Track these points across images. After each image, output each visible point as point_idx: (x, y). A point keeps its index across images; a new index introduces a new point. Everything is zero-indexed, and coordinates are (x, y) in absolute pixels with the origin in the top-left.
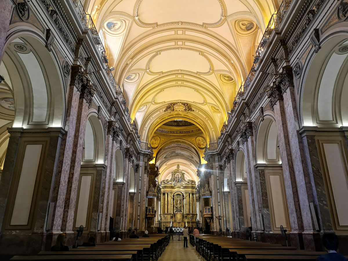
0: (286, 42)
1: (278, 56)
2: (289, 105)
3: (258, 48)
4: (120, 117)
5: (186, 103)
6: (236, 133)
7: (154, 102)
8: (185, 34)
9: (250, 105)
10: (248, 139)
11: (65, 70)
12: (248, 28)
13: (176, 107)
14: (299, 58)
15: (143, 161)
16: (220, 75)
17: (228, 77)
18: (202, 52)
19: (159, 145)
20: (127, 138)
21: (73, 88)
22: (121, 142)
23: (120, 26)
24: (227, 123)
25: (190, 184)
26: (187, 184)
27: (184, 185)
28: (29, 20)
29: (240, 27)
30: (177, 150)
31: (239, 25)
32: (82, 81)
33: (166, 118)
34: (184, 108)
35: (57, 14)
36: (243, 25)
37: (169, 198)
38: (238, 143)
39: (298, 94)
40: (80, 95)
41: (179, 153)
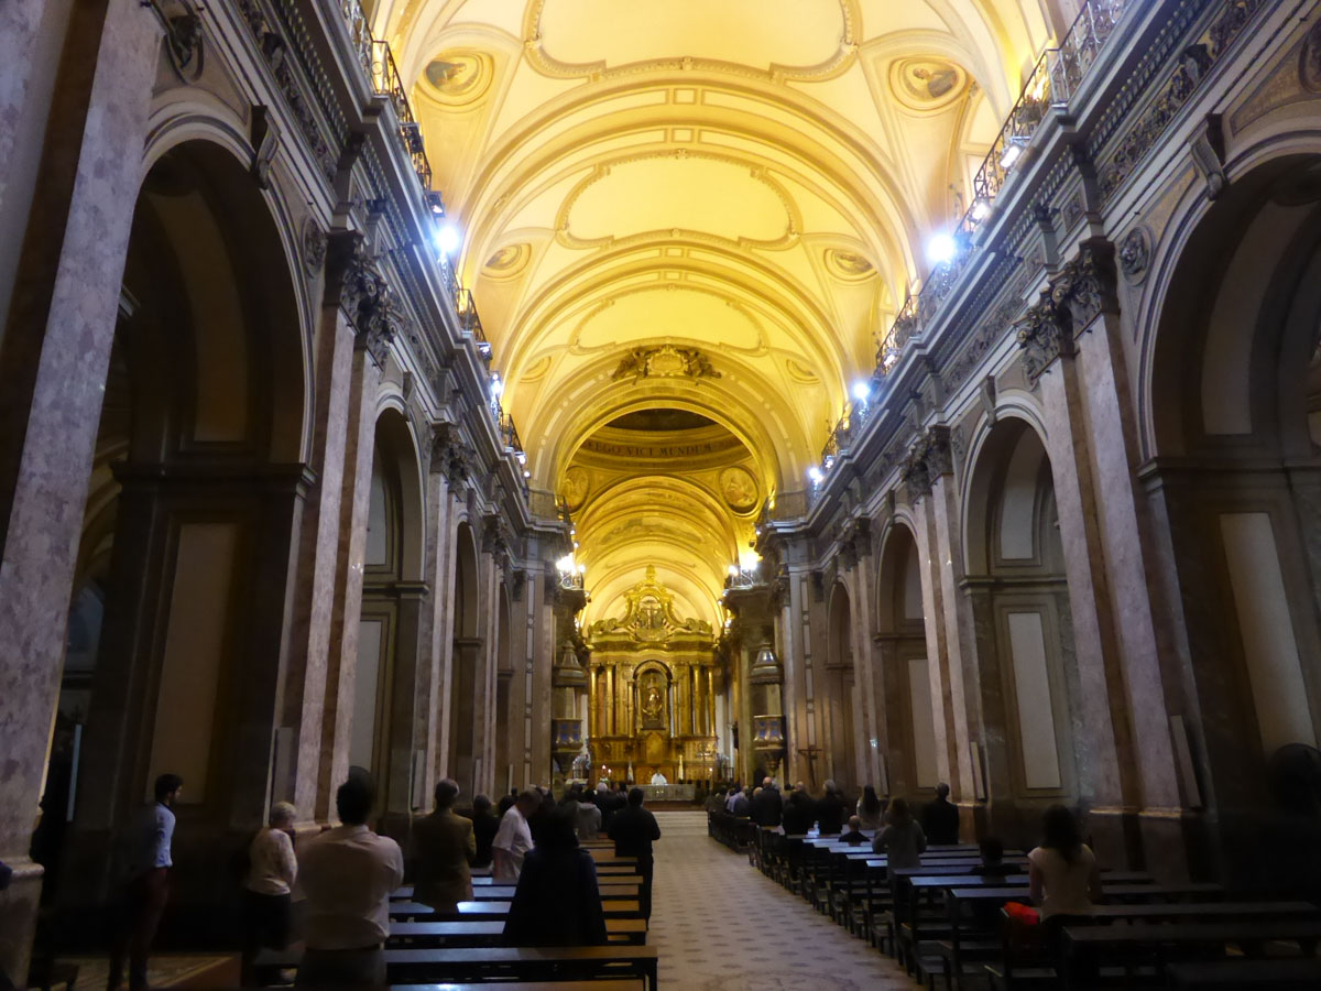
0: (1091, 153)
1: (1060, 201)
2: (1104, 378)
3: (982, 167)
4: (469, 407)
5: (692, 349)
6: (880, 460)
7: (574, 345)
8: (702, 103)
9: (942, 366)
10: (934, 488)
11: (308, 253)
12: (937, 90)
13: (653, 365)
14: (1143, 213)
15: (540, 559)
16: (826, 251)
17: (852, 259)
18: (760, 166)
19: (586, 498)
20: (489, 480)
21: (336, 314)
22: (470, 499)
23: (474, 77)
24: (846, 425)
25: (693, 634)
26: (682, 634)
27: (673, 639)
28: (203, 80)
29: (909, 85)
30: (649, 514)
31: (905, 78)
32: (362, 287)
33: (619, 403)
34: (686, 367)
35: (285, 49)
36: (917, 75)
37: (622, 685)
38: (892, 498)
39: (1135, 340)
40: (356, 337)
41: (654, 524)
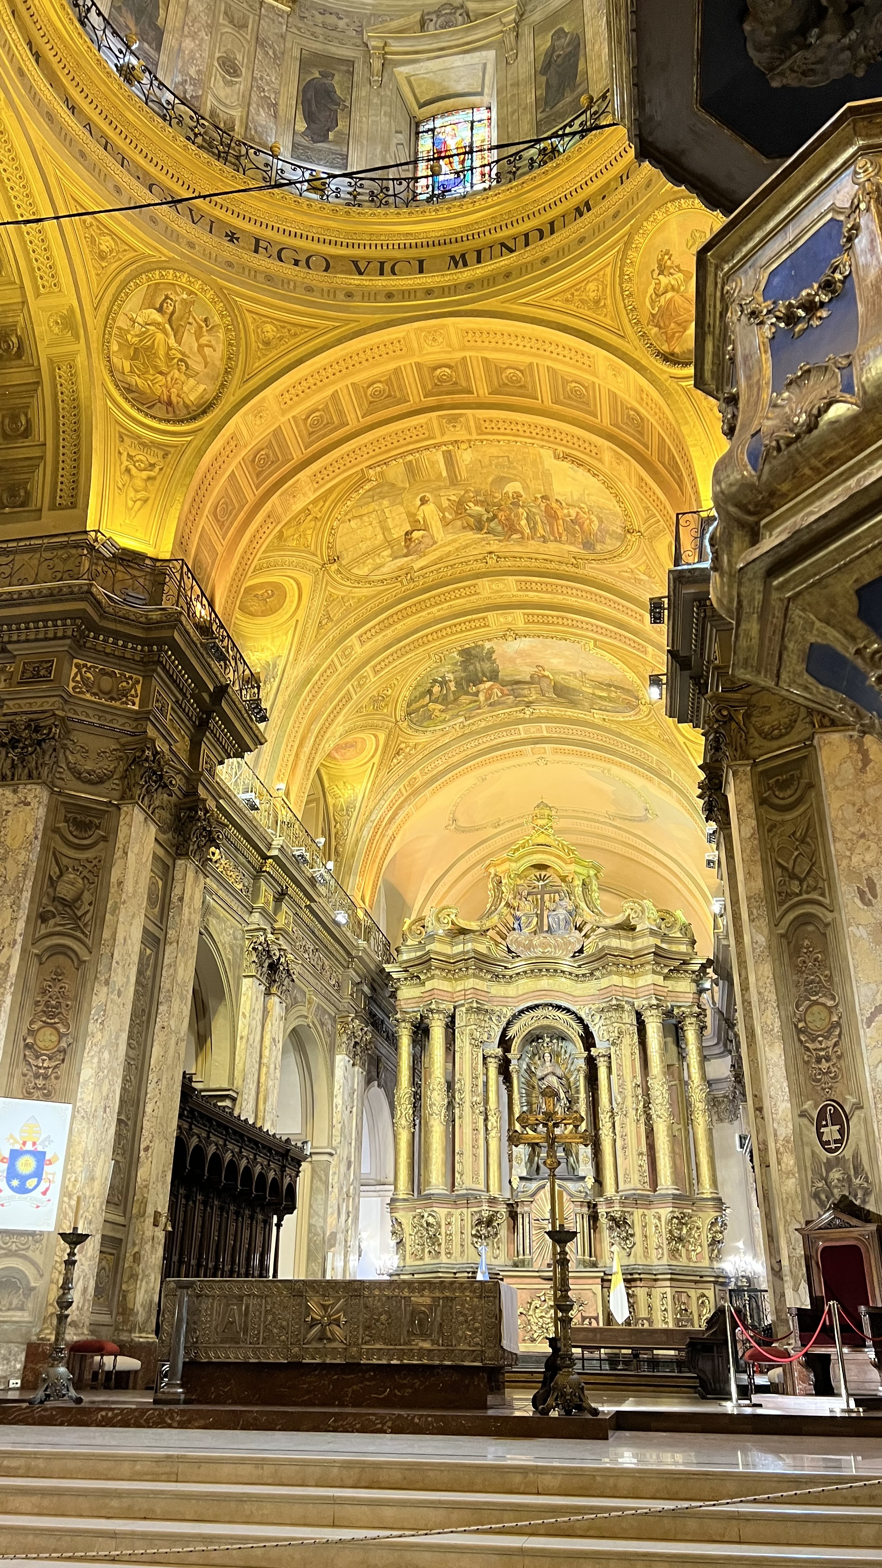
25: (638, 935)
37: (465, 1058)
41: (525, 672)
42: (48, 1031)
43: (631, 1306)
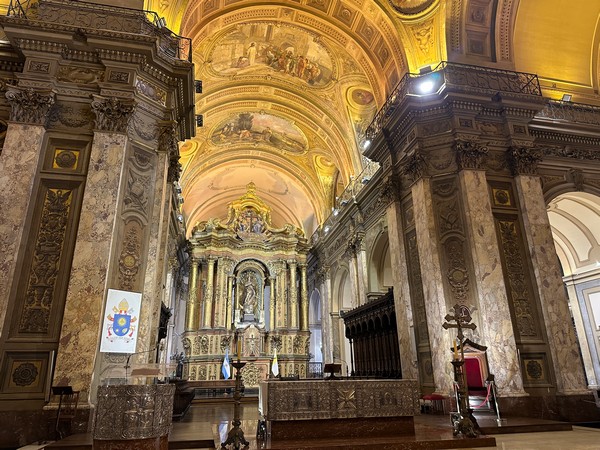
37: (221, 277)
41: (262, 129)
42: (130, 258)
43: (279, 370)
